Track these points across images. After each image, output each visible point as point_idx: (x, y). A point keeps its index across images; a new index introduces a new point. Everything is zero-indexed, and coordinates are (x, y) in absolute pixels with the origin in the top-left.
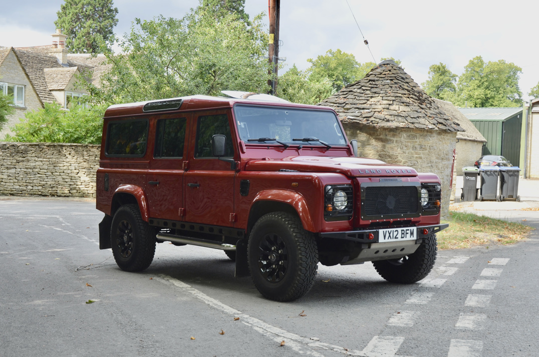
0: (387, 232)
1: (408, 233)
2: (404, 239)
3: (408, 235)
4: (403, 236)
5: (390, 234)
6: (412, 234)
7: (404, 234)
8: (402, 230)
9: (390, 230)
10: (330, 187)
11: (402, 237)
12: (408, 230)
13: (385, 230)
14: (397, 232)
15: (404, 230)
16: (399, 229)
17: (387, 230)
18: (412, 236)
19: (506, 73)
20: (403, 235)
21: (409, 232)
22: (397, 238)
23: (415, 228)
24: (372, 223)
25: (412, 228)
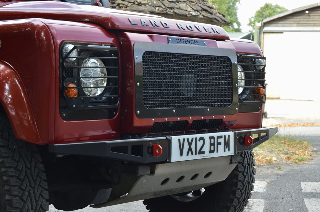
0: (186, 142)
1: (220, 144)
2: (215, 155)
3: (221, 147)
4: (212, 149)
5: (190, 144)
6: (227, 144)
7: (213, 144)
8: (211, 138)
9: (190, 137)
10: (70, 47)
11: (211, 152)
12: (221, 137)
13: (182, 137)
14: (202, 141)
15: (213, 138)
16: (206, 136)
17: (186, 137)
18: (227, 150)
19: (226, 3)
20: (212, 147)
21: (221, 140)
22: (203, 153)
23: (231, 134)
24: (155, 124)
25: (226, 134)
